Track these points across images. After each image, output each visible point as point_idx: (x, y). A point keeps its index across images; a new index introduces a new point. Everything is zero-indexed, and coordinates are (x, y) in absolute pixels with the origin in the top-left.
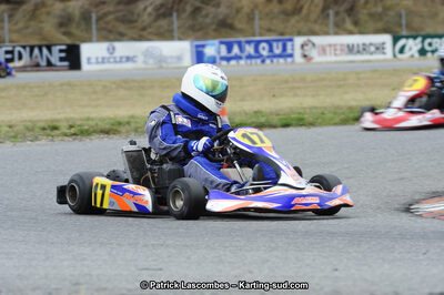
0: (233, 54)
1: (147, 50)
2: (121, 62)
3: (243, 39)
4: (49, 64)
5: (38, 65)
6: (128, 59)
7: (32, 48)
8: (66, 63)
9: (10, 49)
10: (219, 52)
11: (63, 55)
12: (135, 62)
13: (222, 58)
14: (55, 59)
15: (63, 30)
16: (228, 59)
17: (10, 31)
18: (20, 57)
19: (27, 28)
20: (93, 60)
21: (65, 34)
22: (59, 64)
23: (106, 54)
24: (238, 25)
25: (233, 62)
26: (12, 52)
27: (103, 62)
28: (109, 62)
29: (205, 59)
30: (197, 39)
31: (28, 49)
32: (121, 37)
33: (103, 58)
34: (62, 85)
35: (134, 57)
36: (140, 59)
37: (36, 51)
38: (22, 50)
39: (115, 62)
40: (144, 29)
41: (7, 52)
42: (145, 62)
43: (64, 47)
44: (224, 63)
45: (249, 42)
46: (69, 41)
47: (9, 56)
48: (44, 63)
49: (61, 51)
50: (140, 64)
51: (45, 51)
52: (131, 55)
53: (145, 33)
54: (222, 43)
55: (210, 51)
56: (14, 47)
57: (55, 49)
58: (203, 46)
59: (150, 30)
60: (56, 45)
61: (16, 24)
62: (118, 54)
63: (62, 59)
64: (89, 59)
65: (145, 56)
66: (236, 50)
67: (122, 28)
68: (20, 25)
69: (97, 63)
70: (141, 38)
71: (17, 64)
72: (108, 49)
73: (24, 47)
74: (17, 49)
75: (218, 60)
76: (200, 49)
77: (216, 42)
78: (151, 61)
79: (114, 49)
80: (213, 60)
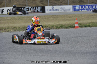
0: (83, 8)
1: (62, 8)
2: (55, 10)
3: (85, 5)
5: (35, 11)
6: (57, 10)
8: (42, 11)
9: (28, 7)
10: (79, 8)
11: (41, 9)
13: (80, 10)
14: (39, 10)
15: (41, 3)
16: (82, 10)
17: (28, 3)
19: (32, 2)
20: (48, 10)
21: (42, 4)
22: (40, 11)
23: (52, 9)
25: (83, 10)
26: (28, 8)
27: (51, 11)
28: (52, 11)
29: (76, 10)
31: (32, 8)
32: (56, 4)
33: (51, 10)
36: (60, 10)
37: (34, 8)
38: (31, 8)
39: (54, 11)
40: (61, 2)
42: (61, 11)
43: (41, 7)
44: (81, 11)
45: (87, 6)
46: (43, 6)
47: (28, 9)
48: (36, 11)
49: (40, 8)
51: (36, 8)
54: (80, 6)
55: (77, 8)
56: (29, 7)
57: (39, 8)
58: (76, 7)
59: (63, 3)
61: (30, 1)
62: (54, 9)
63: (40, 10)
64: (47, 10)
65: (61, 9)
67: (56, 2)
68: (31, 2)
69: (49, 11)
70: (60, 5)
71: (30, 11)
73: (31, 7)
74: (30, 8)
75: (79, 10)
77: (79, 5)
78: (62, 10)
79: (53, 7)
80: (78, 10)
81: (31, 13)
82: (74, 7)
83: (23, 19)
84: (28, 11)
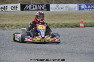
1: (67, 6)
2: (60, 9)
3: (91, 4)
5: (39, 9)
6: (62, 8)
7: (38, 5)
8: (46, 9)
9: (32, 5)
10: (85, 7)
11: (45, 7)
12: (63, 9)
13: (85, 9)
14: (43, 8)
16: (87, 9)
17: (32, 1)
18: (35, 7)
20: (53, 8)
21: (46, 2)
22: (44, 9)
23: (56, 7)
25: (88, 10)
26: (33, 6)
27: (55, 9)
28: (57, 9)
29: (81, 9)
31: (37, 5)
32: (61, 3)
33: (55, 8)
36: (65, 8)
37: (39, 6)
39: (58, 9)
40: (67, 1)
41: (31, 6)
42: (66, 9)
43: (46, 5)
44: (86, 10)
45: (92, 5)
46: (47, 4)
47: (32, 7)
48: (40, 9)
49: (45, 6)
50: (64, 10)
51: (41, 6)
52: (62, 7)
53: (67, 2)
54: (85, 5)
55: (83, 7)
56: (33, 5)
58: (81, 6)
59: (68, 1)
60: (44, 4)
62: (59, 7)
63: (45, 8)
64: (52, 8)
65: (66, 8)
66: (89, 7)
69: (54, 9)
70: (65, 3)
71: (34, 9)
72: (57, 6)
73: (36, 5)
74: (34, 5)
75: (84, 9)
76: (80, 6)
77: (84, 5)
78: (67, 9)
79: (58, 6)
80: (83, 9)
81: (35, 10)
82: (79, 6)
84: (32, 9)
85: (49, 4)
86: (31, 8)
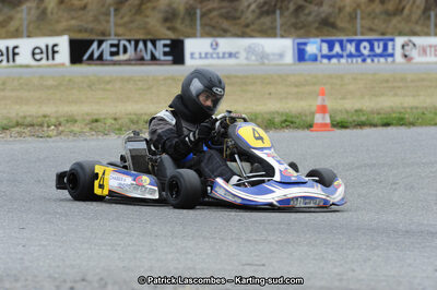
0: (334, 52)
1: (250, 47)
2: (223, 57)
3: (345, 38)
4: (153, 58)
5: (142, 59)
6: (231, 55)
7: (137, 42)
8: (170, 58)
9: (115, 42)
10: (321, 51)
11: (167, 49)
12: (237, 58)
13: (323, 56)
14: (159, 54)
15: (168, 24)
16: (329, 58)
17: (116, 25)
18: (125, 51)
19: (132, 22)
20: (197, 56)
21: (169, 29)
22: (162, 58)
23: (210, 50)
24: (340, 24)
25: (334, 61)
26: (117, 46)
27: (206, 57)
28: (212, 57)
29: (307, 57)
30: (299, 37)
31: (133, 43)
32: (224, 33)
33: (206, 54)
34: (165, 79)
35: (237, 53)
36: (243, 55)
37: (141, 45)
38: (127, 44)
39: (218, 58)
40: (247, 26)
41: (112, 45)
42: (247, 58)
43: (168, 42)
44: (325, 61)
45: (350, 41)
46: (173, 36)
47: (114, 49)
48: (148, 57)
49: (165, 46)
50: (242, 60)
51: (150, 45)
52: (233, 51)
53: (248, 30)
54: (323, 41)
55: (311, 48)
56: (119, 41)
57: (160, 44)
58: (305, 44)
59: (252, 27)
60: (160, 40)
61: (122, 18)
62: (221, 50)
63: (165, 54)
64: (192, 54)
65: (248, 52)
66: (337, 48)
67: (226, 24)
68: (126, 19)
69: (201, 58)
70: (243, 35)
71: (122, 57)
72: (212, 45)
73: (129, 41)
74: (122, 43)
75: (319, 58)
76: (302, 47)
77: (318, 40)
78: (253, 58)
79: (217, 44)
80: (314, 59)
82: (299, 44)
83: (108, 87)
84: (116, 58)
85: (181, 38)
86: (112, 54)
